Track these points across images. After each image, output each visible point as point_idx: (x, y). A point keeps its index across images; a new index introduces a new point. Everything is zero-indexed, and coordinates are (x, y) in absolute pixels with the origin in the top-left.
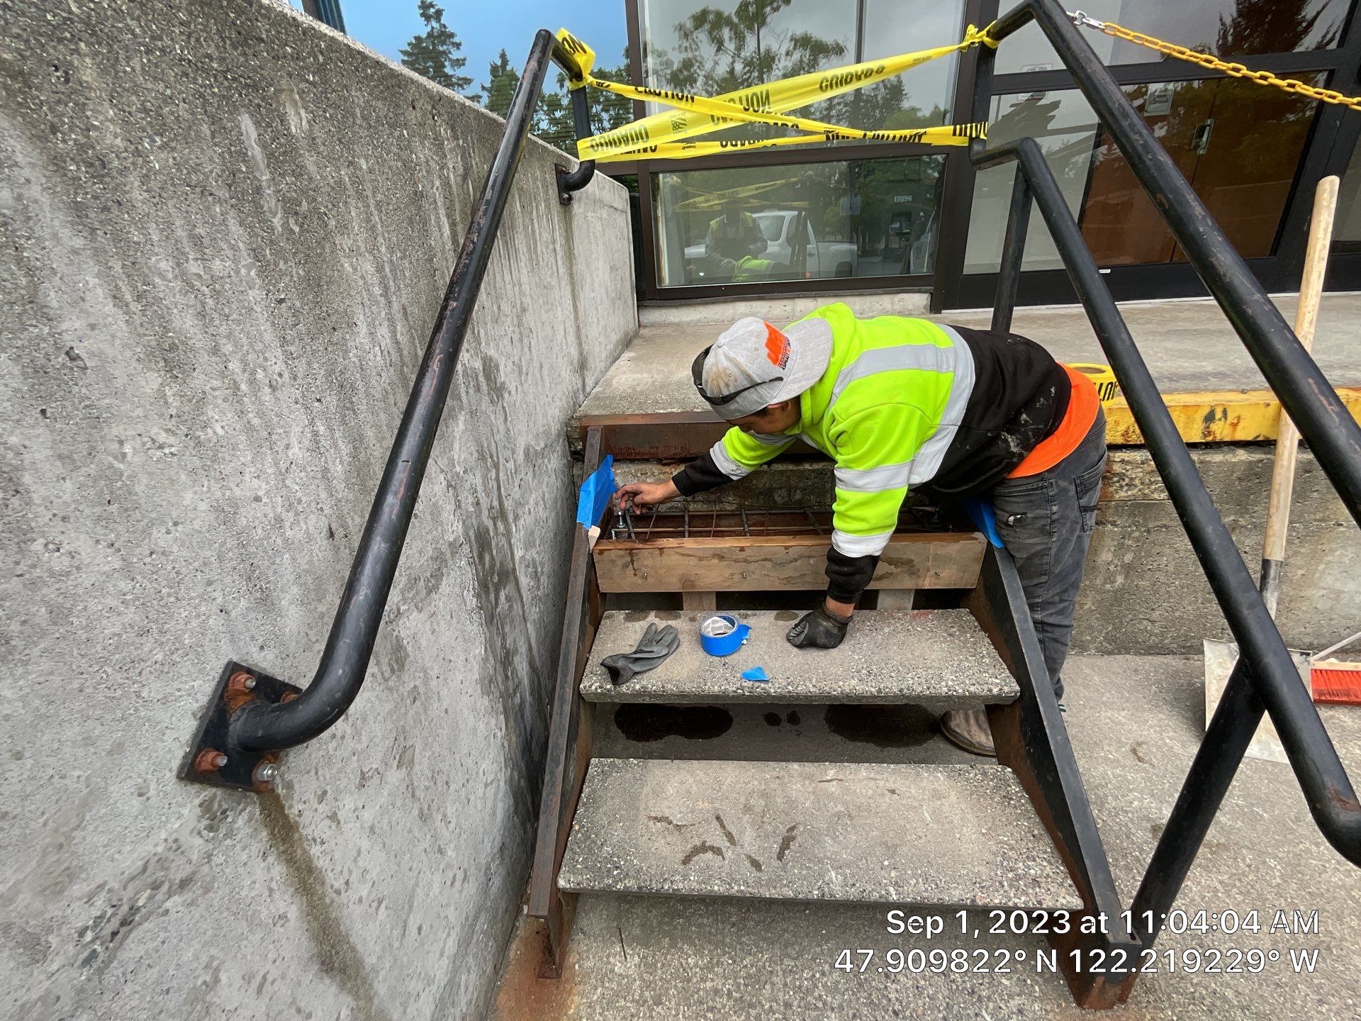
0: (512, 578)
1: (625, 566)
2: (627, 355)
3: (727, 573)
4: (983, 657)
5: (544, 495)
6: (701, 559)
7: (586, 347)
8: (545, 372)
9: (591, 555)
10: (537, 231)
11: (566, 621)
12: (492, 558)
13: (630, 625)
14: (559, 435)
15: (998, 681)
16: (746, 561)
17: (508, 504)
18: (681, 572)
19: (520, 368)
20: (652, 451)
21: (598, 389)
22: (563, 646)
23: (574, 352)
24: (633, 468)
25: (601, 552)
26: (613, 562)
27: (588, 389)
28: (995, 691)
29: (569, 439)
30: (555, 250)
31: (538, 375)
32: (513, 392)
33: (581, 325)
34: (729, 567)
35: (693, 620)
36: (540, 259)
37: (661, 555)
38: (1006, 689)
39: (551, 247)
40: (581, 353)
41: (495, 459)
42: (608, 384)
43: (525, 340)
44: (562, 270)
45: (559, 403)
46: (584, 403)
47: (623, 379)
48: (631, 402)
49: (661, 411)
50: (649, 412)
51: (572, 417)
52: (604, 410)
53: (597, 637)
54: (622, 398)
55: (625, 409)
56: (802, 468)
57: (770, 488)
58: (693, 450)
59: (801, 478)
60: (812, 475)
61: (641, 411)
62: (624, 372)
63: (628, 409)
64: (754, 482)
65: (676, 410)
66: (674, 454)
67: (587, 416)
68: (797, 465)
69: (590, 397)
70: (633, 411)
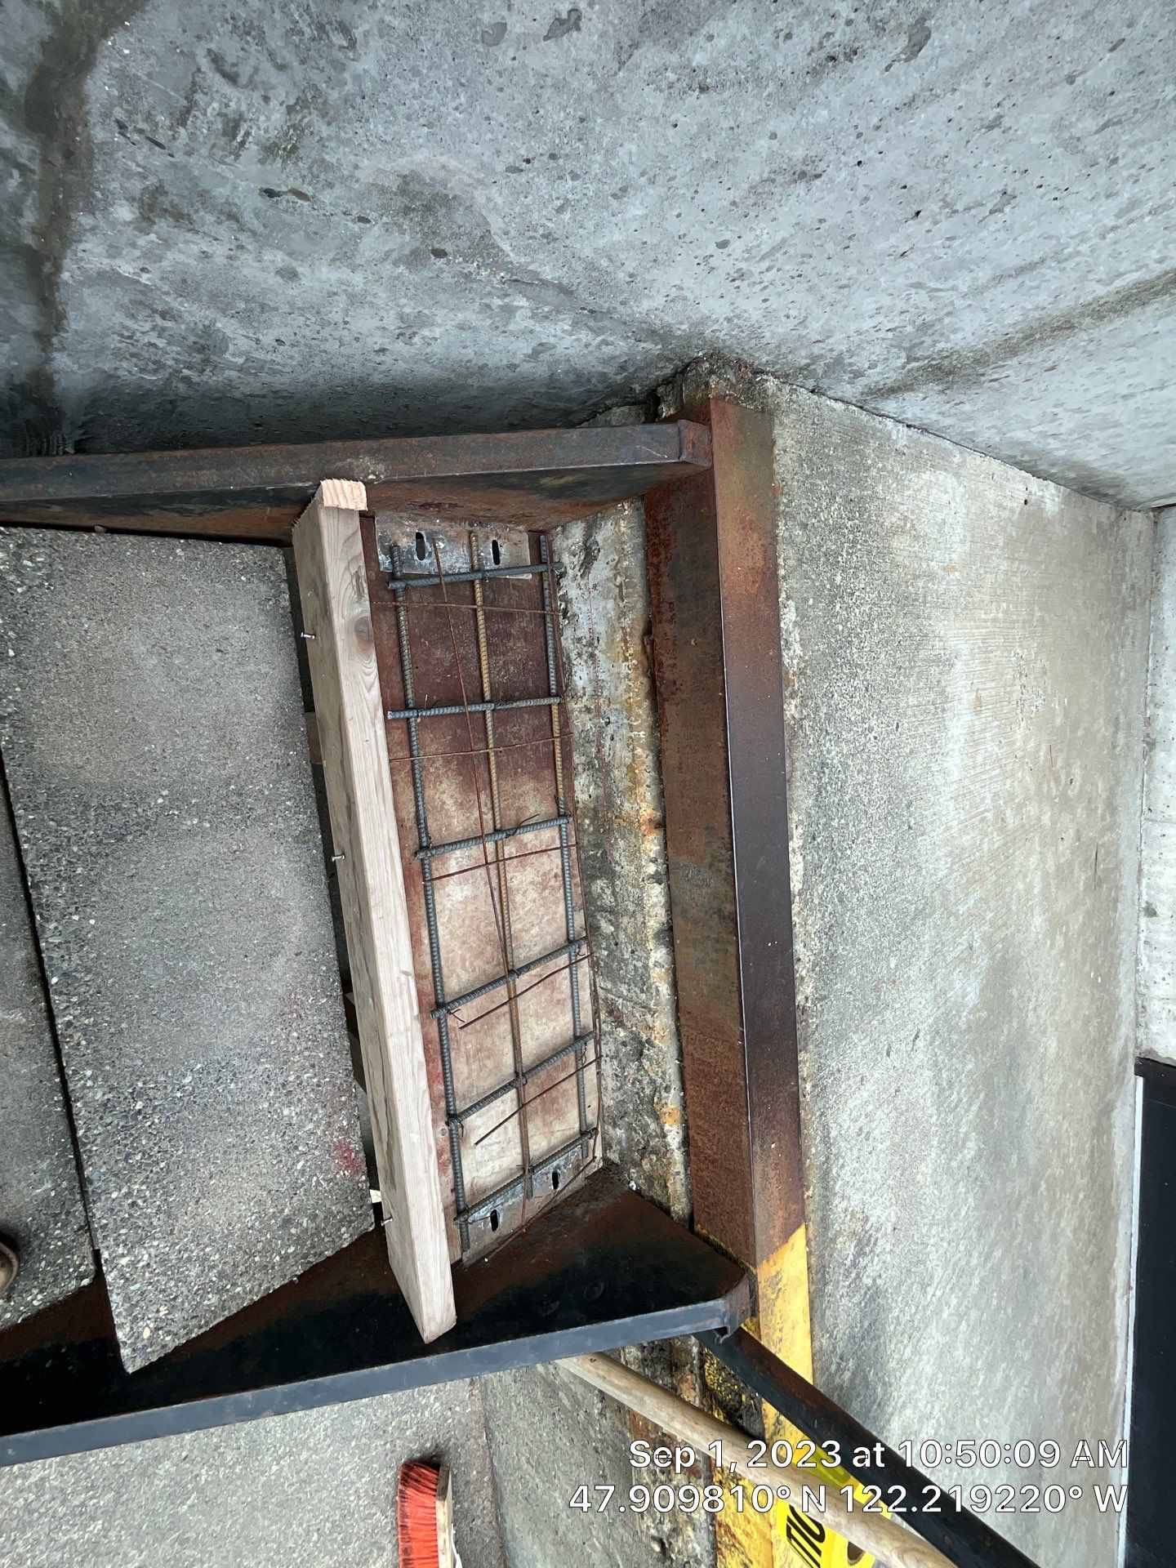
2: (1050, 496)
3: (340, 818)
4: (221, 1291)
8: (802, 205)
15: (146, 1334)
16: (354, 865)
17: (117, 146)
20: (665, 607)
21: (900, 436)
24: (633, 564)
27: (890, 406)
31: (753, 167)
34: (345, 824)
38: (125, 1352)
42: (918, 461)
46: (832, 403)
47: (945, 498)
48: (837, 529)
49: (789, 616)
50: (784, 586)
51: (756, 372)
52: (801, 461)
53: (175, 542)
54: (856, 506)
55: (801, 517)
56: (651, 945)
57: (614, 872)
58: (670, 710)
59: (632, 939)
60: (639, 964)
61: (792, 562)
62: (975, 496)
63: (804, 526)
64: (621, 843)
65: (793, 655)
66: (661, 664)
67: (767, 414)
68: (657, 936)
69: (864, 417)
70: (791, 541)
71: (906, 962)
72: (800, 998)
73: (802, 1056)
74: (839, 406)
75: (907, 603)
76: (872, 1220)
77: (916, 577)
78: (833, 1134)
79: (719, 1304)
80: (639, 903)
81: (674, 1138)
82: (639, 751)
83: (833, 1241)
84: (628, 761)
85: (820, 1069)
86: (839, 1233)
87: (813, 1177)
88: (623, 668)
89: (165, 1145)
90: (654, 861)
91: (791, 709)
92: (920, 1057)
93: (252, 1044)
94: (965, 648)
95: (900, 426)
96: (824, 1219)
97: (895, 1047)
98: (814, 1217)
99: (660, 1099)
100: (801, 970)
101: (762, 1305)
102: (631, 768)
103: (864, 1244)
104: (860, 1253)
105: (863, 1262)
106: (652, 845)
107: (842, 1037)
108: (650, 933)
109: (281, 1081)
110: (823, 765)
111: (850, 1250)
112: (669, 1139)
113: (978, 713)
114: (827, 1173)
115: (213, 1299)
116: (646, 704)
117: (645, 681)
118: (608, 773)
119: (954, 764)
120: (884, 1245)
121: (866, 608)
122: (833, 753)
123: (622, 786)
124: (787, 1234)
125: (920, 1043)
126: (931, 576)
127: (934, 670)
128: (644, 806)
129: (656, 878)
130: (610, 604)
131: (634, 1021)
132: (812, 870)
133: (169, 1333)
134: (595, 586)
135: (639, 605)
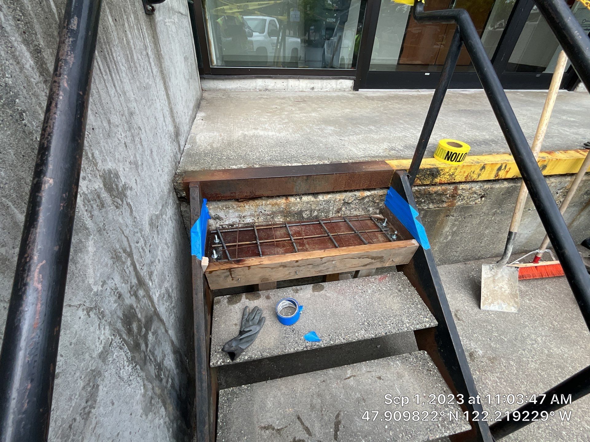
0: (155, 318)
1: (227, 277)
2: (200, 115)
3: (287, 272)
4: (417, 304)
5: (166, 240)
6: (272, 268)
7: (177, 120)
8: (155, 153)
9: (204, 275)
10: (132, 41)
11: (195, 327)
12: (139, 321)
13: (231, 307)
14: (169, 193)
15: (427, 320)
16: (298, 266)
17: (144, 273)
18: (260, 275)
19: (136, 164)
20: (232, 195)
21: (188, 146)
22: (196, 344)
23: (171, 129)
24: (220, 204)
25: (211, 272)
26: (218, 276)
27: (182, 148)
28: (428, 326)
29: (176, 190)
30: (147, 54)
31: (150, 160)
32: (134, 186)
33: (173, 106)
34: (288, 270)
35: (268, 298)
36: (138, 66)
37: (249, 269)
38: (432, 324)
39: (144, 53)
40: (175, 126)
41: (128, 250)
42: (194, 142)
43: (137, 139)
44: (155, 70)
45: (166, 170)
46: (181, 160)
47: (203, 137)
48: (212, 159)
49: (234, 167)
50: (227, 168)
51: (176, 174)
52: (196, 166)
53: (213, 320)
54: (206, 155)
55: (210, 165)
56: (318, 200)
57: (301, 211)
58: (257, 194)
59: (317, 205)
60: (324, 203)
61: (221, 167)
62: (202, 131)
63: (212, 165)
64: (293, 208)
65: (243, 166)
66: (246, 196)
67: (185, 172)
68: (316, 198)
69: (184, 154)
70: (216, 167)
71: (321, 142)
72: (328, 163)
73: (343, 162)
74: (182, 158)
75: (230, 144)
76: (387, 147)
77: (223, 142)
78: (363, 156)
79: (401, 177)
80: (308, 203)
81: (368, 193)
82: (268, 203)
83: (390, 155)
84: (271, 206)
85: (347, 159)
86: (389, 154)
87: (374, 159)
88: (247, 207)
89: (377, 317)
90: (296, 199)
91: (257, 166)
92: (346, 139)
93: (351, 300)
94: (241, 132)
95: (186, 146)
96: (384, 157)
97: (343, 144)
98: (383, 159)
99: (358, 197)
100: (321, 163)
101: (403, 168)
102: (273, 205)
103: (392, 149)
104: (395, 150)
105: (397, 149)
106: (292, 199)
107: (339, 155)
108: (315, 200)
109: (361, 293)
110: (270, 160)
111: (393, 152)
112: (368, 195)
113: (258, 129)
114: (373, 157)
115: (419, 306)
116: (256, 201)
117: (250, 201)
118: (274, 212)
119: (271, 133)
120: (393, 145)
121: (231, 152)
122: (267, 158)
123: (278, 208)
124: (387, 164)
125: (343, 139)
126: (223, 139)
127: (247, 138)
128: (282, 201)
129: (301, 198)
130: (231, 211)
131: (339, 205)
132: (296, 162)
133: (427, 315)
134: (226, 216)
135: (231, 203)
